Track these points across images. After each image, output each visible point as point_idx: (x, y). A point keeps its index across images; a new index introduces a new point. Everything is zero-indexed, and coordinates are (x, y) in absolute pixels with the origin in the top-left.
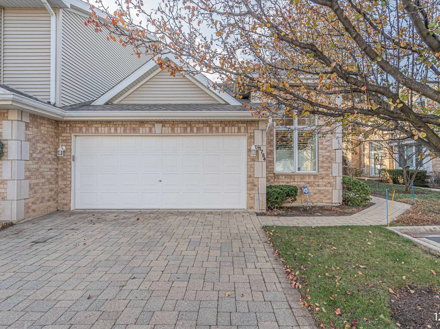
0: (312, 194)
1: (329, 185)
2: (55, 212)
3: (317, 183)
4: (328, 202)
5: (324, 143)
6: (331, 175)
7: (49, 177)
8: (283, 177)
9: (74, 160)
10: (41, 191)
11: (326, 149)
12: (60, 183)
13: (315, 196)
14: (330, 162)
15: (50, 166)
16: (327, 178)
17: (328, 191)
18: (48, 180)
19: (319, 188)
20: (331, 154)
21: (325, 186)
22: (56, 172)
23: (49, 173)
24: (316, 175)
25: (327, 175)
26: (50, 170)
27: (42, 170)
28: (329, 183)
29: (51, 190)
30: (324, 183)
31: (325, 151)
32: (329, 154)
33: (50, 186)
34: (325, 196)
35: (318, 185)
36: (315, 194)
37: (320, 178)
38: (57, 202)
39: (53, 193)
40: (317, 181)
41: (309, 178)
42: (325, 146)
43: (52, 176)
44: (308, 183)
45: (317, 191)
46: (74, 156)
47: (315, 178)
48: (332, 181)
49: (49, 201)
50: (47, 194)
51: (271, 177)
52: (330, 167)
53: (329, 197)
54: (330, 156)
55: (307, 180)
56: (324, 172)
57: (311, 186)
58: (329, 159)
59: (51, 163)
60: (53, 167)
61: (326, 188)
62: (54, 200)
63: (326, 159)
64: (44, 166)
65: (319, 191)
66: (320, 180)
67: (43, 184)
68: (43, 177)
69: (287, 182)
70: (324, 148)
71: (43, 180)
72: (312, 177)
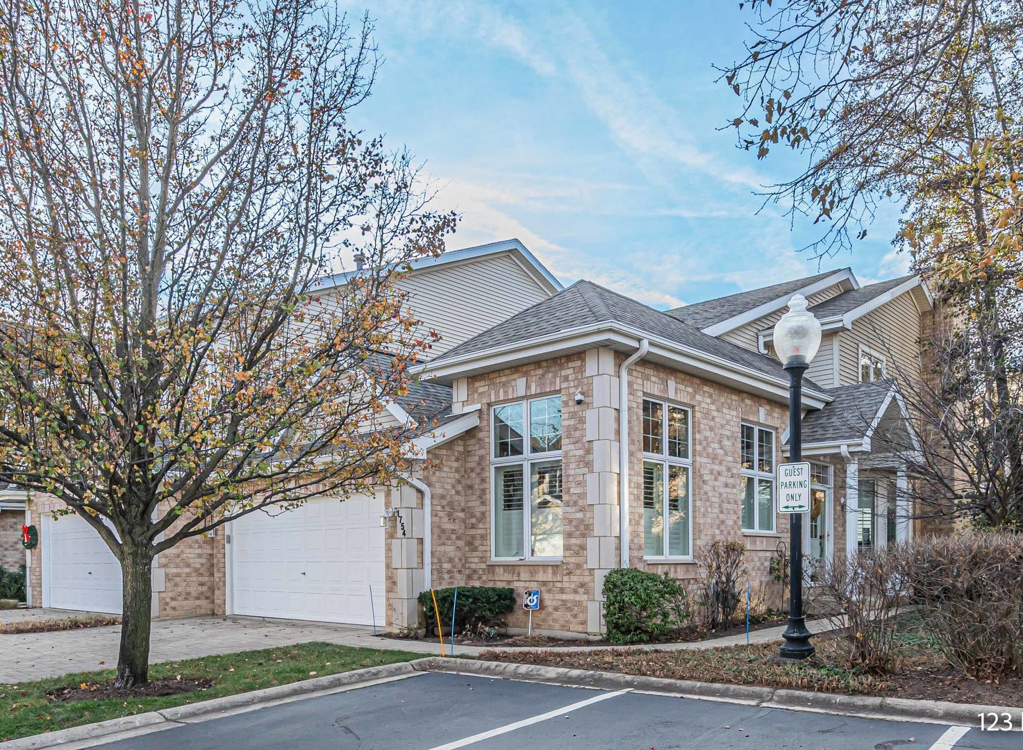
0: (551, 610)
1: (581, 590)
2: (208, 615)
3: (559, 585)
4: (580, 629)
5: (572, 491)
6: (585, 567)
7: (198, 566)
8: (502, 570)
9: (229, 542)
10: (184, 584)
11: (575, 503)
12: (216, 575)
13: (556, 615)
14: (583, 535)
15: (199, 551)
16: (578, 572)
17: (579, 604)
18: (196, 570)
19: (564, 597)
20: (585, 515)
21: (576, 592)
22: (209, 560)
23: (197, 560)
24: (557, 566)
25: (579, 566)
26: (200, 556)
27: (185, 556)
28: (582, 585)
29: (202, 584)
30: (573, 586)
31: (574, 509)
32: (580, 515)
33: (200, 579)
34: (575, 616)
35: (562, 591)
36: (556, 609)
37: (565, 572)
38: (213, 602)
39: (205, 588)
40: (559, 579)
41: (544, 572)
42: (575, 498)
43: (202, 565)
44: (544, 583)
45: (559, 603)
46: (229, 537)
47: (554, 573)
48: (587, 579)
49: (198, 598)
50: (194, 590)
51: (483, 570)
52: (583, 548)
53: (581, 617)
54: (582, 521)
55: (541, 576)
56: (572, 560)
57: (549, 591)
58: (582, 527)
59: (199, 547)
60: (204, 551)
61: (577, 598)
62: (207, 598)
63: (576, 527)
64: (188, 551)
65: (564, 602)
66: (566, 578)
67: (188, 575)
68: (188, 566)
69: (509, 582)
70: (571, 503)
71: (187, 570)
72: (550, 570)
